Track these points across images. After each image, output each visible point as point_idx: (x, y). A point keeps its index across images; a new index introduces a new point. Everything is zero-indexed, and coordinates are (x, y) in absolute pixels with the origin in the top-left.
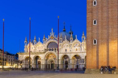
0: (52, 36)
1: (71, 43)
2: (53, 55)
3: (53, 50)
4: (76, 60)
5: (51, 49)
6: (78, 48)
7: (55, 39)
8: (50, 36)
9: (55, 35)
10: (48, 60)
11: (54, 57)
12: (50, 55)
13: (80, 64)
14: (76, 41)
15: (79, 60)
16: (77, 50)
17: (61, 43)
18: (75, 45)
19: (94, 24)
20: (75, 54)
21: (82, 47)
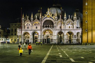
0: (48, 15)
1: (65, 22)
2: (49, 31)
3: (48, 27)
4: (69, 35)
5: (47, 25)
6: (71, 26)
7: (50, 17)
8: (46, 14)
9: (50, 14)
10: (45, 36)
11: (50, 33)
12: (47, 31)
13: (73, 39)
14: (69, 20)
15: (71, 35)
16: (70, 27)
17: (56, 22)
18: (68, 23)
19: (86, 23)
20: (68, 31)
21: (74, 25)
